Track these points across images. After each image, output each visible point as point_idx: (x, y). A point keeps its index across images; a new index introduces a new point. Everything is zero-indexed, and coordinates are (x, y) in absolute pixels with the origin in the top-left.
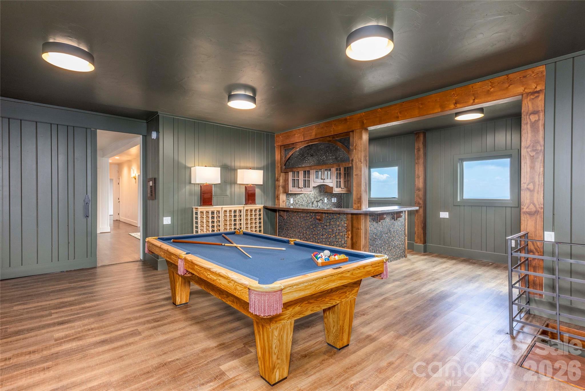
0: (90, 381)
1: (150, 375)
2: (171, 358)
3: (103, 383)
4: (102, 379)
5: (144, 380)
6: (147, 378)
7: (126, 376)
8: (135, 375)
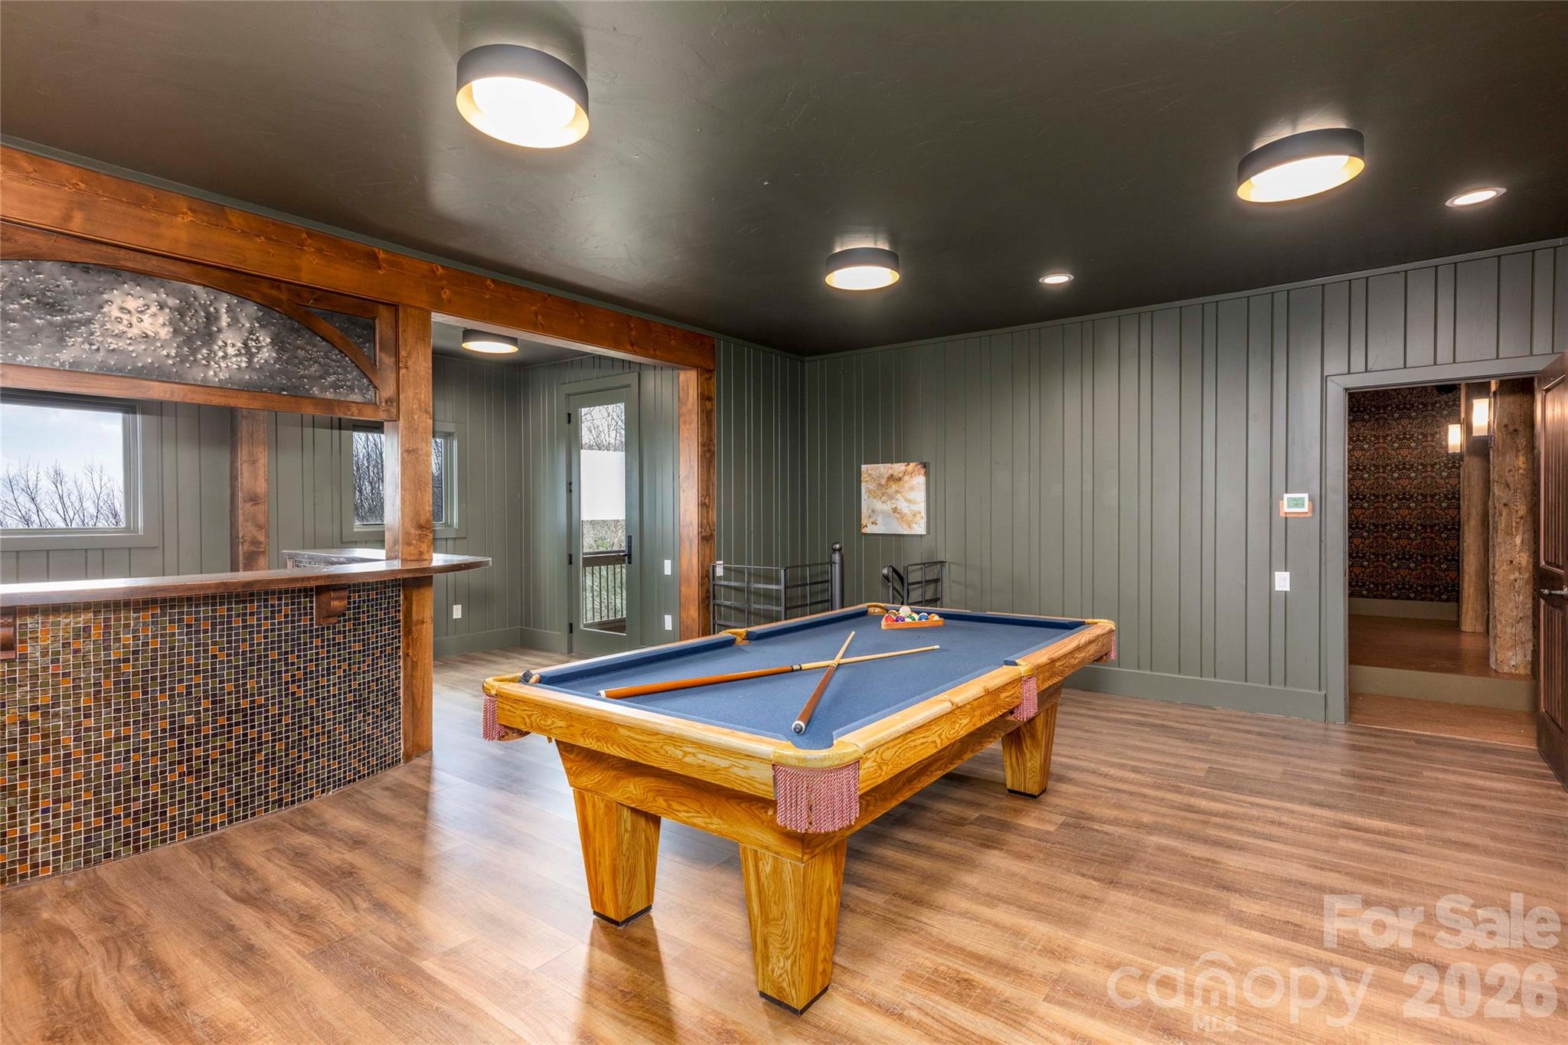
0: (1263, 946)
1: (1154, 886)
2: (1091, 884)
3: (1241, 926)
4: (1239, 934)
5: (1173, 886)
6: (1165, 885)
7: (1193, 910)
8: (1177, 902)
